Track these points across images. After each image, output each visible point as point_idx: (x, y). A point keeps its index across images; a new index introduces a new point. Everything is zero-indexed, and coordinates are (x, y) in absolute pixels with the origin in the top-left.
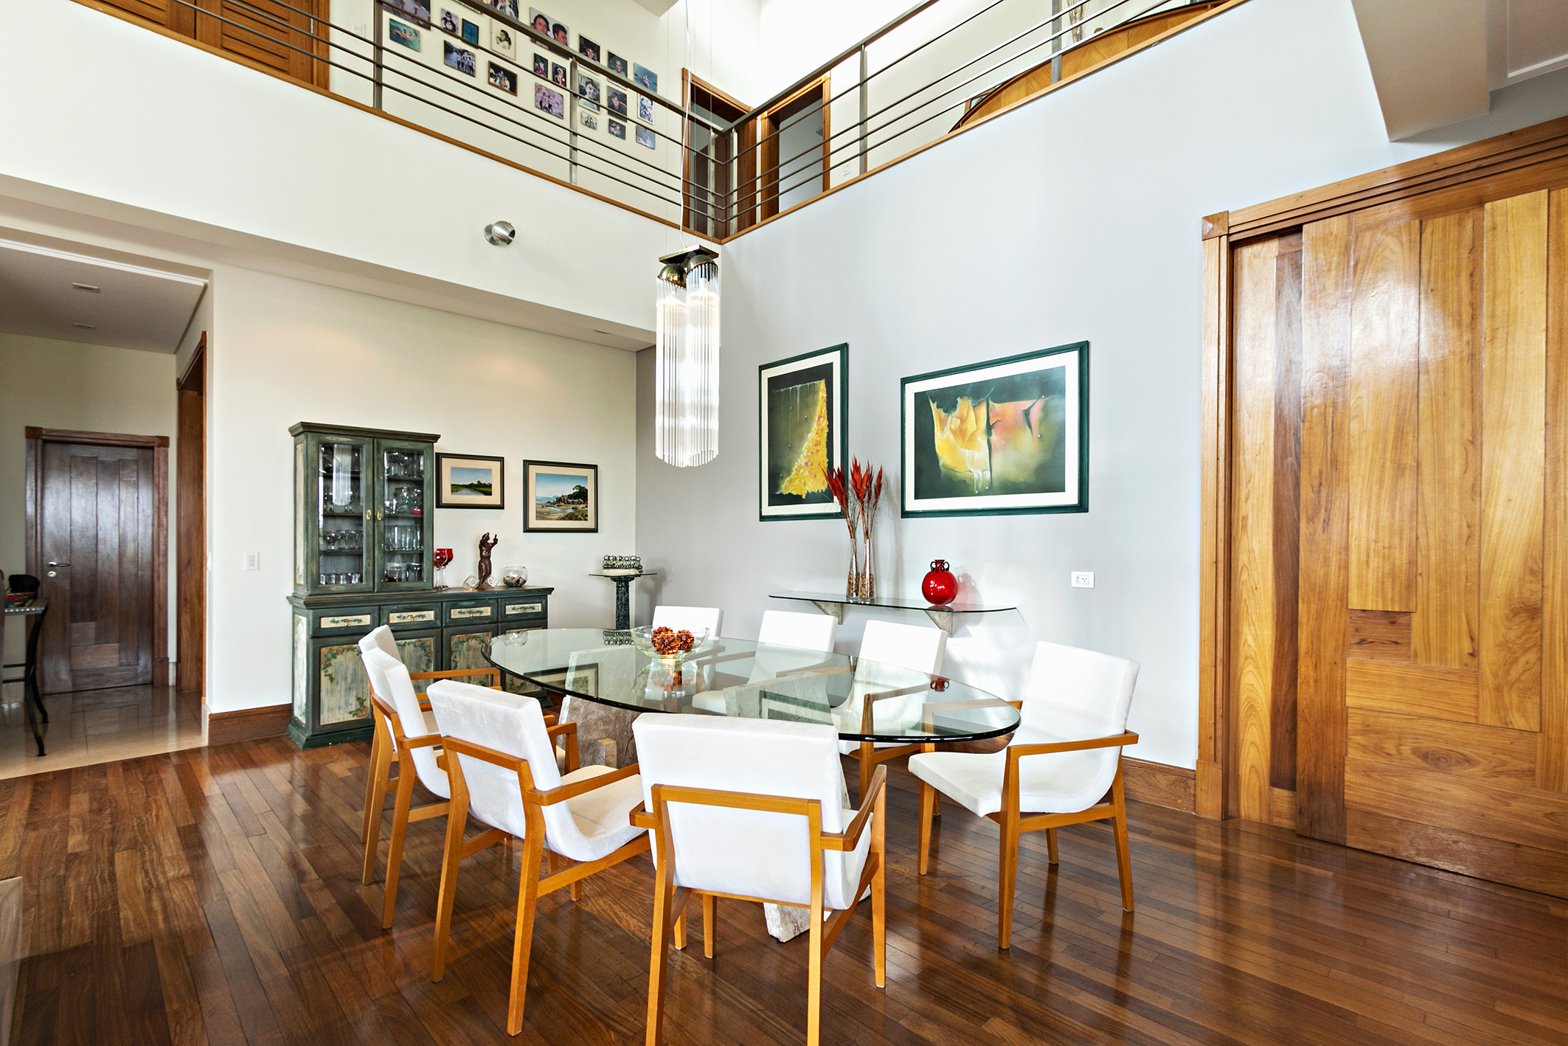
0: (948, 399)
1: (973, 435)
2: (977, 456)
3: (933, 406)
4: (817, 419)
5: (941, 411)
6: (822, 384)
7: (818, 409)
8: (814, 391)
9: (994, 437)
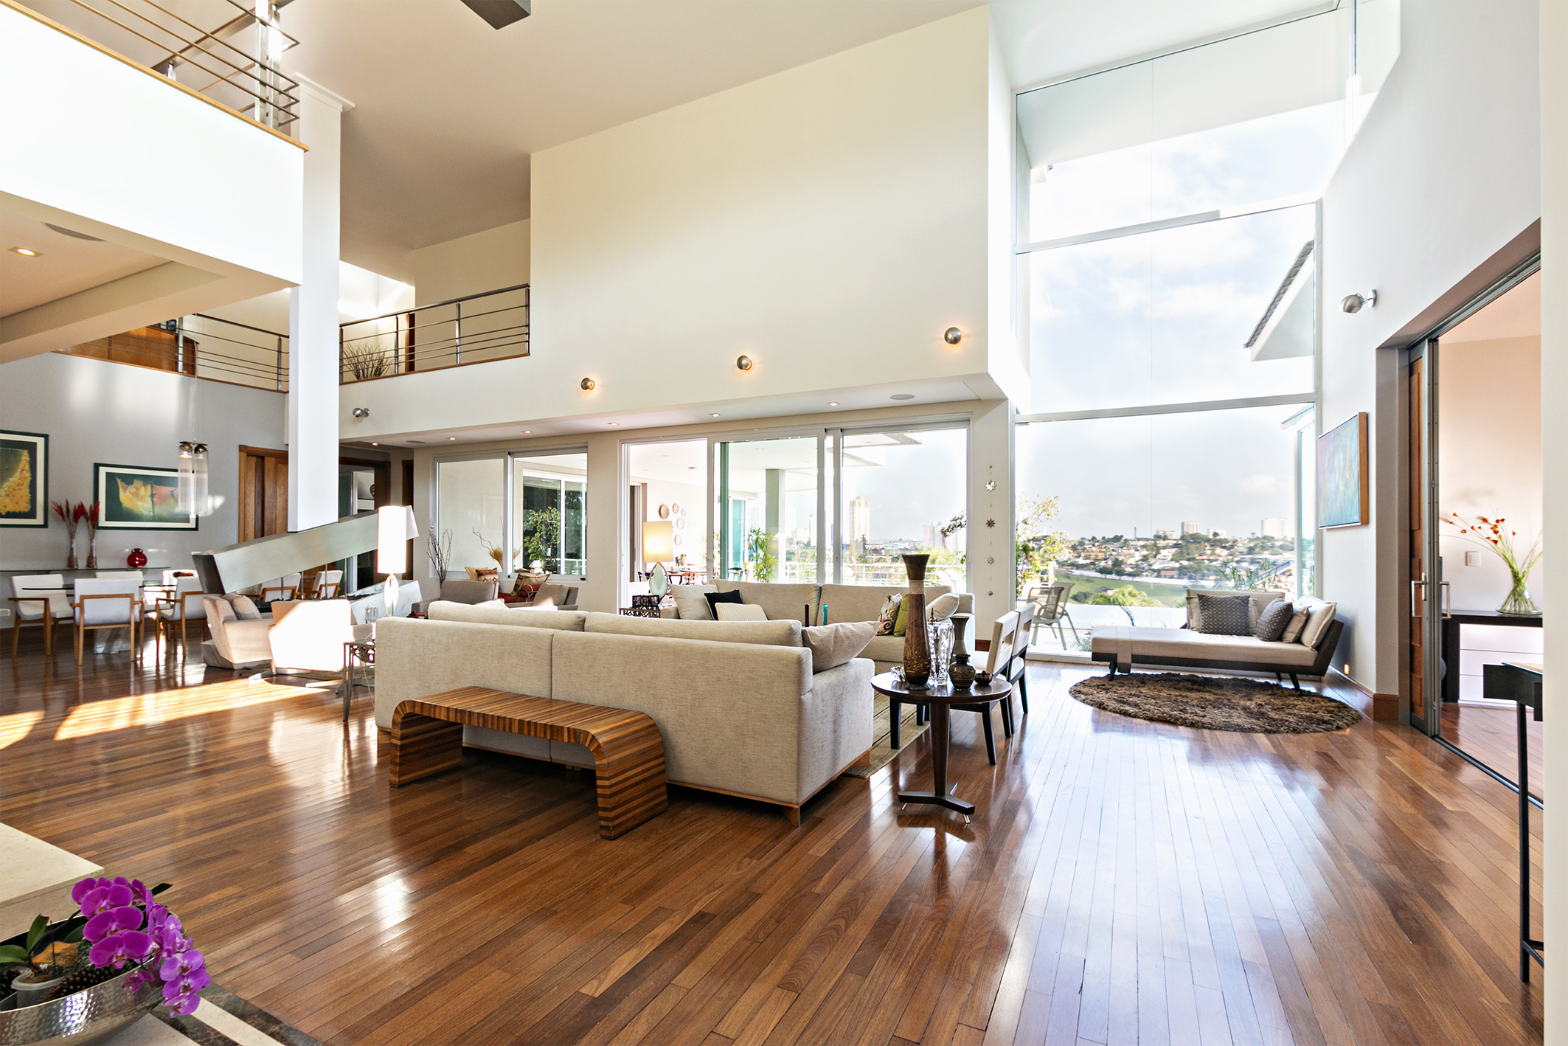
0: (129, 479)
1: (143, 497)
2: (145, 505)
3: (119, 481)
4: (19, 470)
5: (124, 483)
6: (25, 455)
7: (21, 466)
8: (18, 456)
9: (155, 499)
